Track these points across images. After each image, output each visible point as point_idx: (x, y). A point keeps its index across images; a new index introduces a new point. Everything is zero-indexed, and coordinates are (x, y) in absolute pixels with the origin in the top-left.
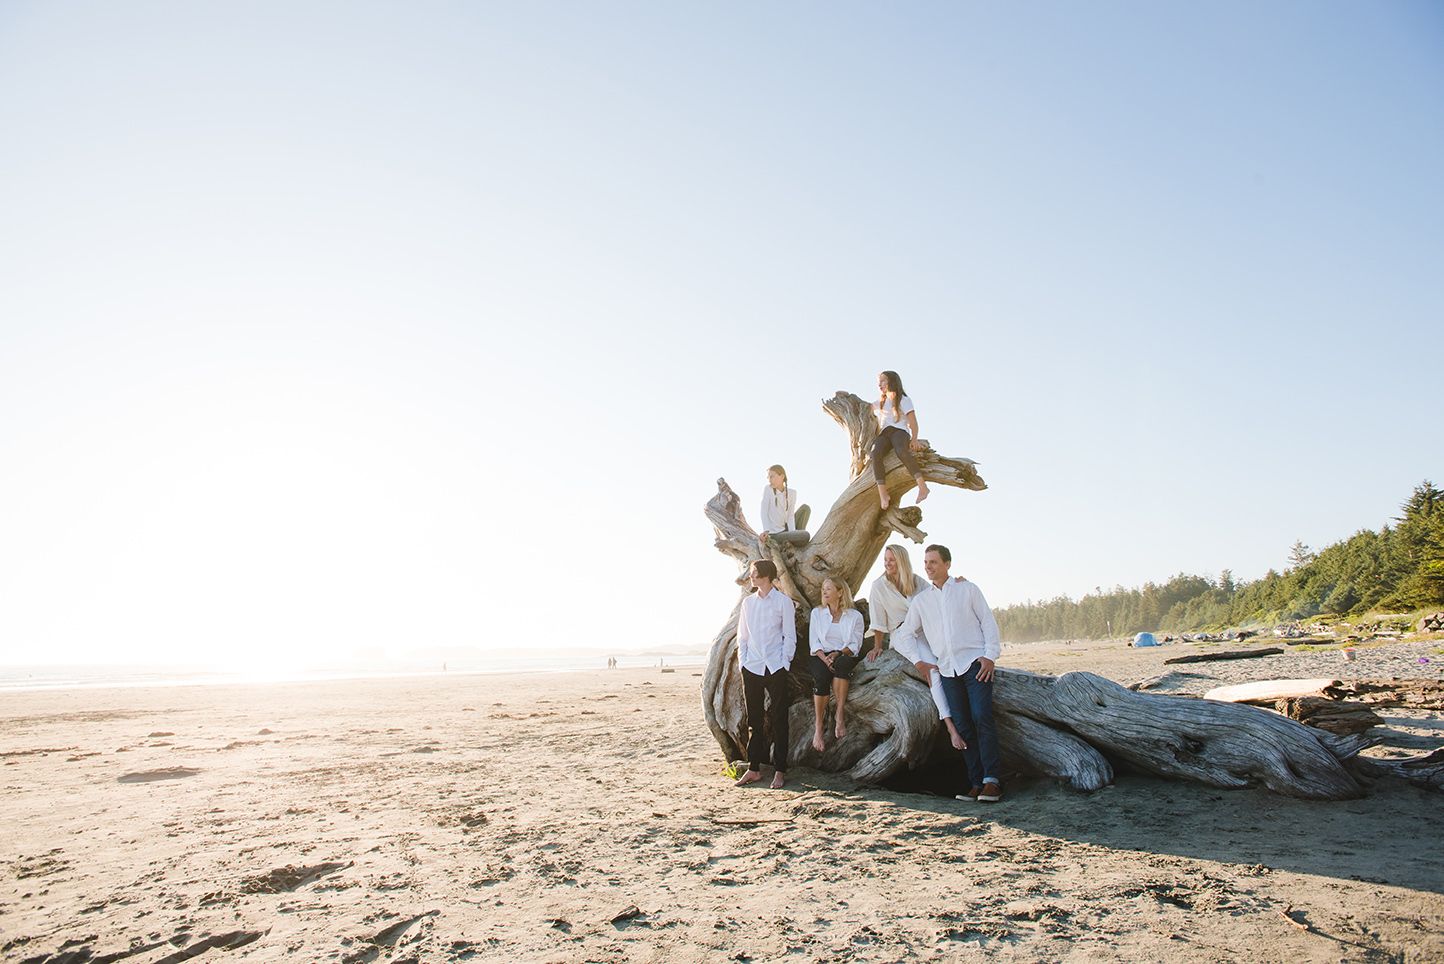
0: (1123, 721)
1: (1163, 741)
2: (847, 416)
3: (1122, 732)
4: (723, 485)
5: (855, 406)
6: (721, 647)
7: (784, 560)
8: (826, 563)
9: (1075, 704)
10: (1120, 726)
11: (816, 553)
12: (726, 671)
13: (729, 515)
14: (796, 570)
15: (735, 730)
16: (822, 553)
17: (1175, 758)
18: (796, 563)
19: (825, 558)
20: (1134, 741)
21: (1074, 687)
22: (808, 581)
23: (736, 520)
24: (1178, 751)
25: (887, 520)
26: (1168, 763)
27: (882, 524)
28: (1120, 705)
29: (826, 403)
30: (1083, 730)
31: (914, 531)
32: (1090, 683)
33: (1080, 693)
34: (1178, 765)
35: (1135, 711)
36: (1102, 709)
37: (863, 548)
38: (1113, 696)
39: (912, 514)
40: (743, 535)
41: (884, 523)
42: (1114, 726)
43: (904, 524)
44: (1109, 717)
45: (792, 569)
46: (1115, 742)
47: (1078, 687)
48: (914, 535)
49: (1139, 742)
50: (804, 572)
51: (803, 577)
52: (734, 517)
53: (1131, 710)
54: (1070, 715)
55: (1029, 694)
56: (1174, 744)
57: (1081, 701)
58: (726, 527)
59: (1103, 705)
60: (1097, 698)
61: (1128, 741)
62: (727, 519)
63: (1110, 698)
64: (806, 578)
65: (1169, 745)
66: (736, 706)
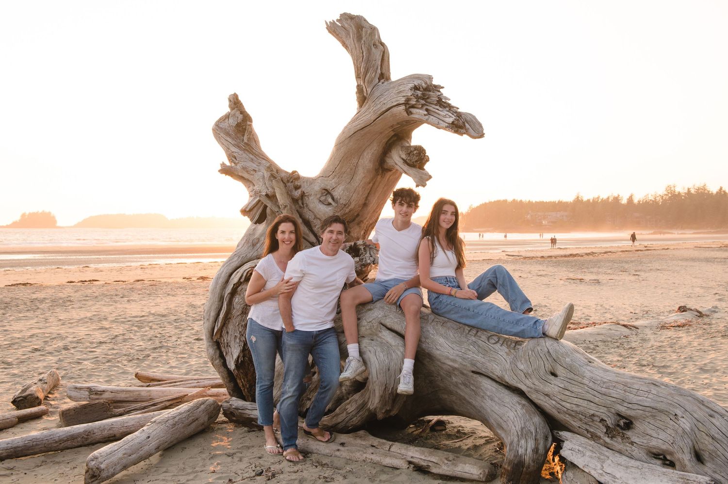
0: (567, 393)
1: (597, 416)
2: (350, 41)
3: (564, 403)
4: (235, 103)
5: (358, 32)
6: (222, 280)
7: (288, 191)
8: (333, 199)
9: (530, 371)
10: (563, 397)
11: (323, 186)
13: (238, 137)
14: (303, 204)
15: (232, 366)
16: (329, 187)
17: (606, 433)
18: (303, 195)
19: (332, 193)
20: (573, 414)
21: (533, 353)
22: (315, 216)
23: (245, 143)
24: (609, 427)
25: (391, 158)
26: (600, 438)
27: (388, 162)
28: (568, 377)
29: (329, 23)
30: (533, 397)
31: (417, 172)
32: (549, 352)
33: (537, 361)
34: (608, 440)
35: (579, 384)
36: (552, 377)
37: (371, 184)
38: (565, 367)
39: (415, 152)
40: (252, 160)
41: (389, 161)
42: (559, 397)
43: (408, 165)
44: (556, 387)
45: (299, 201)
46: (559, 412)
47: (537, 354)
48: (421, 177)
49: (577, 414)
50: (311, 206)
51: (310, 210)
52: (243, 140)
53: (576, 383)
54: (524, 382)
55: (494, 356)
56: (606, 420)
57: (535, 369)
58: (233, 150)
59: (554, 375)
60: (550, 367)
61: (568, 412)
62: (234, 142)
63: (562, 368)
64: (313, 212)
65: (602, 420)
66: (235, 341)
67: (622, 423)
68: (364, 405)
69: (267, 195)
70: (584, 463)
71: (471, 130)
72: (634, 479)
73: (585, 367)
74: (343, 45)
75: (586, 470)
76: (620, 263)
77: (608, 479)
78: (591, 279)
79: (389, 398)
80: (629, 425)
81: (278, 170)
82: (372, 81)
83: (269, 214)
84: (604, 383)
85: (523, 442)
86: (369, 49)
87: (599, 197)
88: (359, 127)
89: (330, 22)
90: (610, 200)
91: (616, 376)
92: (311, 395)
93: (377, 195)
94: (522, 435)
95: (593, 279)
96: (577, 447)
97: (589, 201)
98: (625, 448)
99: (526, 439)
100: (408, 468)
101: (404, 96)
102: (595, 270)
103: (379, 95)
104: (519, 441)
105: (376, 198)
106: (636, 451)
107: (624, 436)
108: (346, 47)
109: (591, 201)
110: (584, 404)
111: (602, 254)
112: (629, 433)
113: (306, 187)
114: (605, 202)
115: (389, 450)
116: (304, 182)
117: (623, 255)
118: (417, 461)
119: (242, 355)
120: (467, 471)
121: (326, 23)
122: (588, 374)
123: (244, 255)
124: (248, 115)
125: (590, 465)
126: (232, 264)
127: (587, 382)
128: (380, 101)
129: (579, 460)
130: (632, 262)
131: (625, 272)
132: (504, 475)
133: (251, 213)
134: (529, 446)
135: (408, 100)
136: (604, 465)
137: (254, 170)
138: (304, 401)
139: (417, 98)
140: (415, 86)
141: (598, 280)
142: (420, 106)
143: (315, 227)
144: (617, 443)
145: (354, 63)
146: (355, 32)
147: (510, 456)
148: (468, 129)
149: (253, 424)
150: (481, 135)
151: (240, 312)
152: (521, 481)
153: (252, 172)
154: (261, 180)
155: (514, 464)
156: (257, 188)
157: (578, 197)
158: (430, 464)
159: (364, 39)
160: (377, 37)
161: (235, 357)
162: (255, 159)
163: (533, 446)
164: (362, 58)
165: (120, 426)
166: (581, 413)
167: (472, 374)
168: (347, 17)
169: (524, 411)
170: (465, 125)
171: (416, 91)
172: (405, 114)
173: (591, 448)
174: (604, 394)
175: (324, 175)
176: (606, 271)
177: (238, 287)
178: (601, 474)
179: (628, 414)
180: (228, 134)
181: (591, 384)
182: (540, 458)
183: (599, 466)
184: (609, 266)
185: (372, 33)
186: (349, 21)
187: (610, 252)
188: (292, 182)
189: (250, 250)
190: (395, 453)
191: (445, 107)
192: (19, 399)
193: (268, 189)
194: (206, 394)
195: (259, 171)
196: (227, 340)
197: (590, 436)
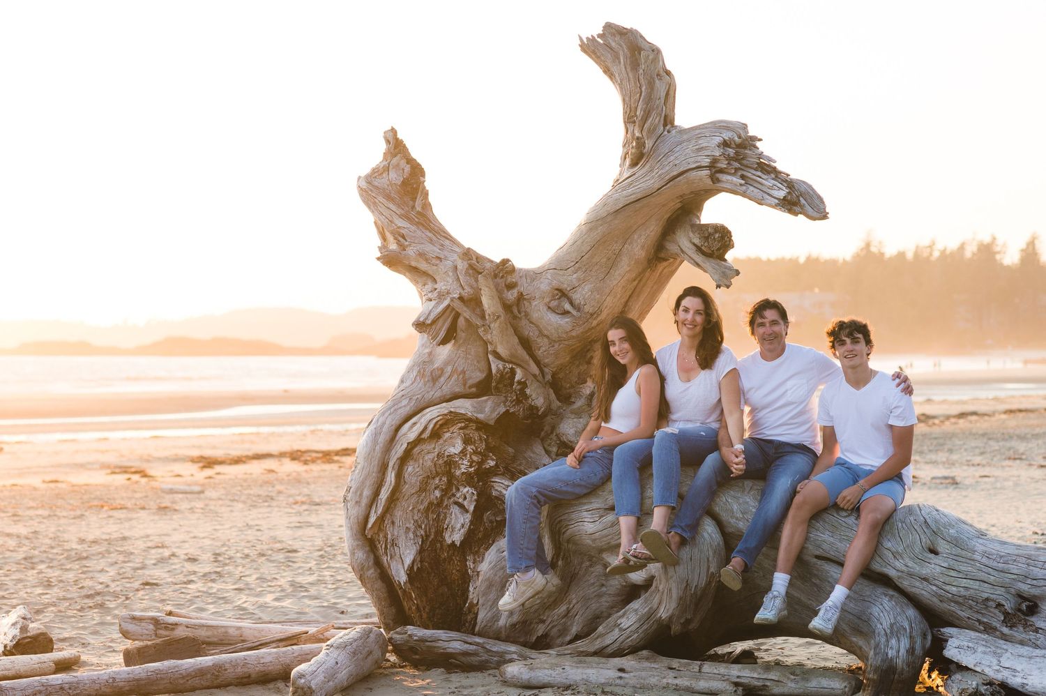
0: (952, 573)
1: (993, 600)
2: (620, 69)
3: (948, 588)
4: (396, 146)
5: (633, 55)
6: (383, 439)
7: (499, 292)
8: (571, 303)
9: (901, 549)
10: (947, 580)
11: (555, 283)
12: (391, 477)
13: (404, 203)
14: (519, 312)
15: (400, 576)
16: (566, 286)
17: (1003, 621)
18: (521, 297)
19: (570, 295)
20: (961, 600)
21: (904, 525)
22: (540, 331)
23: (419, 213)
24: (1009, 613)
25: (675, 242)
26: (995, 629)
27: (667, 247)
28: (954, 553)
29: (585, 40)
30: (905, 584)
31: (718, 264)
32: (926, 522)
33: (911, 535)
34: (1005, 630)
35: (968, 561)
36: (932, 556)
37: (636, 282)
38: (949, 540)
39: (717, 235)
40: (431, 241)
41: (672, 248)
42: (941, 580)
43: (704, 253)
44: (937, 567)
45: (514, 309)
46: (941, 601)
47: (908, 525)
48: (723, 273)
49: (966, 601)
50: (535, 316)
51: (533, 323)
52: (413, 207)
53: (964, 560)
54: (892, 565)
55: (847, 534)
56: (1005, 604)
57: (908, 546)
58: (400, 225)
59: (934, 551)
60: (928, 541)
61: (954, 600)
62: (400, 210)
63: (945, 542)
64: (537, 326)
65: (999, 605)
66: (406, 537)
67: (1024, 607)
68: (652, 613)
69: (461, 298)
70: (976, 661)
71: (808, 208)
72: (1039, 669)
73: (975, 540)
74: (605, 72)
75: (978, 669)
76: (1004, 440)
77: (1006, 675)
78: (934, 475)
79: (691, 601)
80: (1033, 609)
81: (479, 258)
82: (655, 129)
83: (463, 328)
84: (1001, 557)
85: (893, 642)
86: (651, 83)
87: (933, 243)
88: (633, 198)
89: (587, 38)
90: (968, 254)
91: (1017, 549)
92: (546, 614)
93: (642, 298)
94: (892, 633)
95: (940, 475)
96: (966, 644)
97: (901, 255)
98: (1028, 637)
99: (898, 637)
100: (735, 691)
101: (708, 156)
102: (942, 456)
103: (667, 151)
104: (887, 641)
105: (640, 303)
106: (1042, 639)
107: (1026, 624)
108: (611, 76)
109: (910, 255)
110: (976, 585)
111: (953, 420)
112: (1035, 620)
113: (526, 285)
114: (952, 260)
115: (700, 671)
116: (521, 277)
117: (1012, 422)
118: (748, 681)
119: (419, 559)
120: (825, 686)
121: (581, 39)
122: (980, 548)
123: (419, 396)
124: (419, 165)
125: (983, 662)
126: (400, 411)
127: (979, 558)
128: (669, 161)
129: (969, 658)
130: (1036, 436)
131: (1018, 462)
132: (869, 687)
133: (433, 327)
134: (902, 645)
135: (715, 161)
136: (1001, 659)
137: (437, 257)
138: (532, 626)
139: (729, 159)
140: (725, 141)
141: (953, 478)
142: (733, 171)
143: (539, 350)
144: (1019, 633)
145: (624, 100)
146: (629, 55)
147: (877, 662)
148: (804, 205)
149: (451, 663)
150: (824, 216)
151: (417, 488)
152: (891, 692)
153: (434, 261)
154: (451, 274)
155: (882, 671)
156: (441, 286)
157: (868, 245)
158: (768, 684)
159: (643, 66)
160: (661, 63)
161: (408, 561)
162: (434, 238)
163: (908, 646)
164: (638, 95)
165: (256, 662)
166: (971, 598)
167: (815, 560)
168: (612, 30)
169: (893, 603)
170: (799, 200)
171: (726, 148)
172: (709, 182)
173: (984, 643)
174: (1001, 571)
175: (559, 265)
176: (969, 458)
177: (413, 448)
178: (997, 671)
179: (1032, 594)
180: (388, 197)
181: (984, 560)
182: (917, 661)
183: (995, 661)
184: (976, 447)
185: (656, 59)
186: (618, 38)
187: (974, 413)
188: (502, 277)
189: (429, 387)
190: (710, 675)
191: (769, 173)
192: (27, 640)
193: (464, 289)
194: (322, 637)
195: (446, 258)
196: (393, 535)
197: (983, 629)
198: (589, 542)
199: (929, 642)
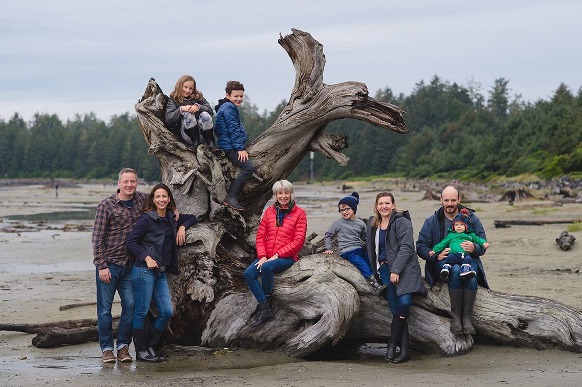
0: (485, 310)
1: (506, 322)
2: (302, 53)
17: (511, 332)
18: (228, 171)
20: (489, 323)
24: (514, 328)
25: (318, 142)
26: (506, 336)
34: (512, 337)
41: (314, 146)
43: (333, 149)
49: (492, 323)
53: (489, 303)
56: (513, 324)
65: (510, 325)
67: (521, 325)
68: (323, 334)
69: (199, 170)
80: (524, 325)
83: (198, 186)
86: (319, 62)
89: (284, 37)
101: (351, 100)
107: (522, 333)
110: (497, 315)
112: (527, 331)
121: (281, 37)
133: (184, 186)
135: (354, 103)
139: (362, 102)
140: (358, 92)
146: (307, 47)
154: (193, 158)
159: (316, 53)
164: (312, 67)
166: (495, 321)
171: (359, 96)
172: (350, 113)
179: (525, 318)
180: (157, 116)
188: (220, 159)
193: (201, 166)
197: (500, 336)
198: (286, 298)
199: (473, 342)
